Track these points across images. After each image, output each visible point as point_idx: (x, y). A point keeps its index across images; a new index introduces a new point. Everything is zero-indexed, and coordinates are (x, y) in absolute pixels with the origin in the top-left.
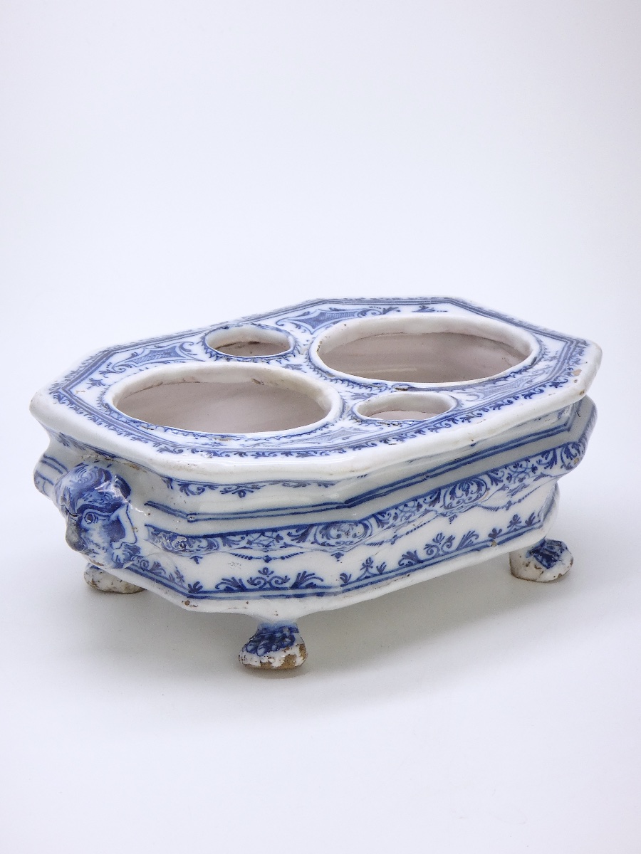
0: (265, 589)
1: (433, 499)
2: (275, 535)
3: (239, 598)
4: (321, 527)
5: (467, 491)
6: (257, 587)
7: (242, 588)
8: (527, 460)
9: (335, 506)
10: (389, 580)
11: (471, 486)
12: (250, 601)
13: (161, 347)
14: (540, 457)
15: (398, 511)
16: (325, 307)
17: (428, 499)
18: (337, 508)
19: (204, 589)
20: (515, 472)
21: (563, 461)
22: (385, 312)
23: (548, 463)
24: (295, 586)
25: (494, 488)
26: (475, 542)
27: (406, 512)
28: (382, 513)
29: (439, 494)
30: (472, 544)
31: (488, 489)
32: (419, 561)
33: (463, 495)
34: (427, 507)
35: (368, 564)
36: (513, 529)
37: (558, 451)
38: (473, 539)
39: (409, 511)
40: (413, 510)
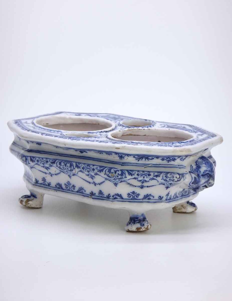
5: (66, 165)
8: (94, 165)
10: (50, 189)
14: (98, 167)
17: (51, 161)
20: (86, 167)
21: (105, 172)
23: (99, 170)
25: (77, 170)
26: (84, 193)
27: (42, 161)
28: (33, 157)
29: (56, 161)
30: (83, 193)
31: (75, 169)
32: (62, 188)
33: (64, 166)
34: (50, 163)
35: (44, 179)
36: (101, 196)
37: (106, 168)
38: (84, 191)
39: (43, 161)
40: (45, 162)
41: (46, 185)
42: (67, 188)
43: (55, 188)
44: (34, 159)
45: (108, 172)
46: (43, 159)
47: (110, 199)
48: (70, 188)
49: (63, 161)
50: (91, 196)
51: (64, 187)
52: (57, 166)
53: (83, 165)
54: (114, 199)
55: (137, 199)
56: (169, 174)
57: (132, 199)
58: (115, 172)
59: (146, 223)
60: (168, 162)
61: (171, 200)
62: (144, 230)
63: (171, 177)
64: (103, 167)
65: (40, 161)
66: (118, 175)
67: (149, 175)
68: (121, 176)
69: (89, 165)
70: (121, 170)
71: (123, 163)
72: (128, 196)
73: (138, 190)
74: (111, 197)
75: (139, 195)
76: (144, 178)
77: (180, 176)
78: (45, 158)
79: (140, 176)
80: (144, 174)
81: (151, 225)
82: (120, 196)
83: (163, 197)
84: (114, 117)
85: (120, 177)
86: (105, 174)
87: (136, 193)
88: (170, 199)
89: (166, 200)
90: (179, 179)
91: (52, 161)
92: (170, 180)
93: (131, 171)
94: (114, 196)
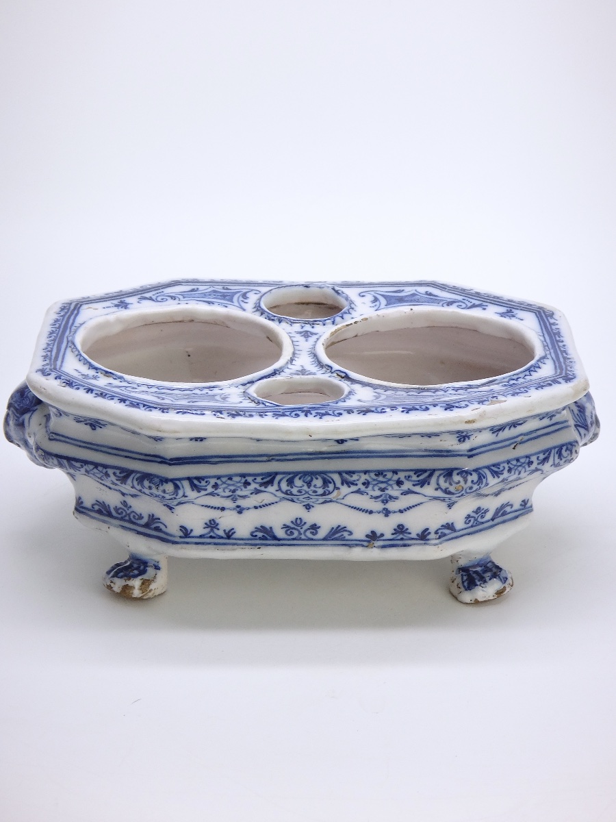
0: (125, 521)
1: (265, 480)
2: (104, 471)
3: (104, 522)
4: (138, 475)
5: (309, 484)
6: (120, 516)
7: (110, 515)
8: (395, 472)
9: (159, 460)
10: (236, 547)
11: (314, 480)
12: (111, 527)
13: (227, 289)
14: (411, 473)
15: (219, 482)
16: (422, 290)
17: (259, 479)
18: (161, 462)
19: (83, 505)
20: (374, 480)
21: (438, 484)
22: (474, 306)
23: (419, 481)
24: (147, 525)
25: (345, 490)
26: (348, 537)
27: (229, 485)
28: (199, 479)
29: (274, 478)
30: (344, 539)
31: (338, 489)
32: (275, 538)
33: (303, 486)
34: (257, 486)
35: (212, 524)
36: (399, 538)
37: (437, 473)
38: (345, 534)
39: (233, 485)
40: (239, 485)
41: (221, 538)
42: (292, 533)
43: (248, 539)
44: (203, 483)
45: (445, 482)
47: (428, 540)
48: (300, 534)
49: (300, 475)
50: (369, 542)
51: (280, 533)
52: (280, 489)
53: (364, 477)
54: (440, 538)
55: (483, 523)
56: (564, 448)
58: (465, 480)
59: (505, 575)
60: (551, 420)
63: (568, 454)
64: (424, 471)
65: (224, 486)
66: (473, 486)
67: (530, 463)
68: (478, 485)
69: (379, 473)
70: (476, 470)
72: (466, 522)
73: (488, 503)
74: (432, 536)
75: (486, 511)
76: (520, 473)
78: (237, 475)
79: (512, 472)
80: (520, 466)
82: (451, 526)
83: (528, 501)
85: (475, 487)
86: (436, 489)
87: (483, 509)
91: (262, 479)
93: (494, 465)
94: (440, 531)
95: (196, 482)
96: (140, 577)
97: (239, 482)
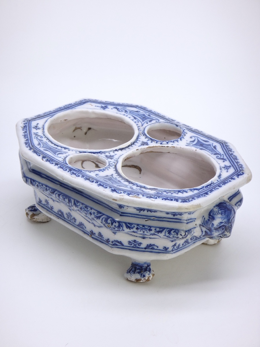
5: (64, 199)
8: (91, 209)
10: (52, 214)
13: (150, 116)
14: (96, 212)
15: (39, 185)
16: (215, 144)
20: (84, 208)
23: (97, 216)
25: (75, 208)
26: (85, 229)
27: (42, 187)
29: (55, 192)
30: (83, 229)
31: (73, 206)
34: (49, 192)
36: (100, 238)
37: (103, 217)
38: (84, 227)
40: (44, 189)
41: (49, 208)
42: (68, 218)
43: (57, 213)
44: (34, 183)
45: (105, 221)
46: (42, 185)
47: (109, 244)
48: (71, 219)
50: (91, 234)
51: (65, 216)
52: (56, 197)
54: (114, 245)
55: (139, 248)
56: (173, 231)
57: (133, 247)
58: (112, 224)
59: (147, 274)
60: (174, 216)
61: (178, 250)
62: (144, 281)
63: (175, 234)
64: (101, 213)
65: (40, 187)
66: (115, 228)
67: (150, 230)
68: (118, 228)
69: (87, 207)
71: (122, 213)
72: (129, 244)
73: (139, 240)
74: (110, 243)
75: (141, 243)
76: (144, 232)
77: (185, 233)
78: (44, 185)
79: (139, 230)
80: (144, 229)
81: (153, 275)
82: (120, 243)
83: (168, 248)
84: (144, 115)
85: (116, 229)
86: (101, 222)
87: (138, 242)
88: (178, 247)
89: (173, 250)
90: (184, 237)
91: (51, 190)
92: (173, 237)
93: (129, 223)
94: (114, 242)
95: (32, 181)
96: (33, 212)
97: (44, 188)
